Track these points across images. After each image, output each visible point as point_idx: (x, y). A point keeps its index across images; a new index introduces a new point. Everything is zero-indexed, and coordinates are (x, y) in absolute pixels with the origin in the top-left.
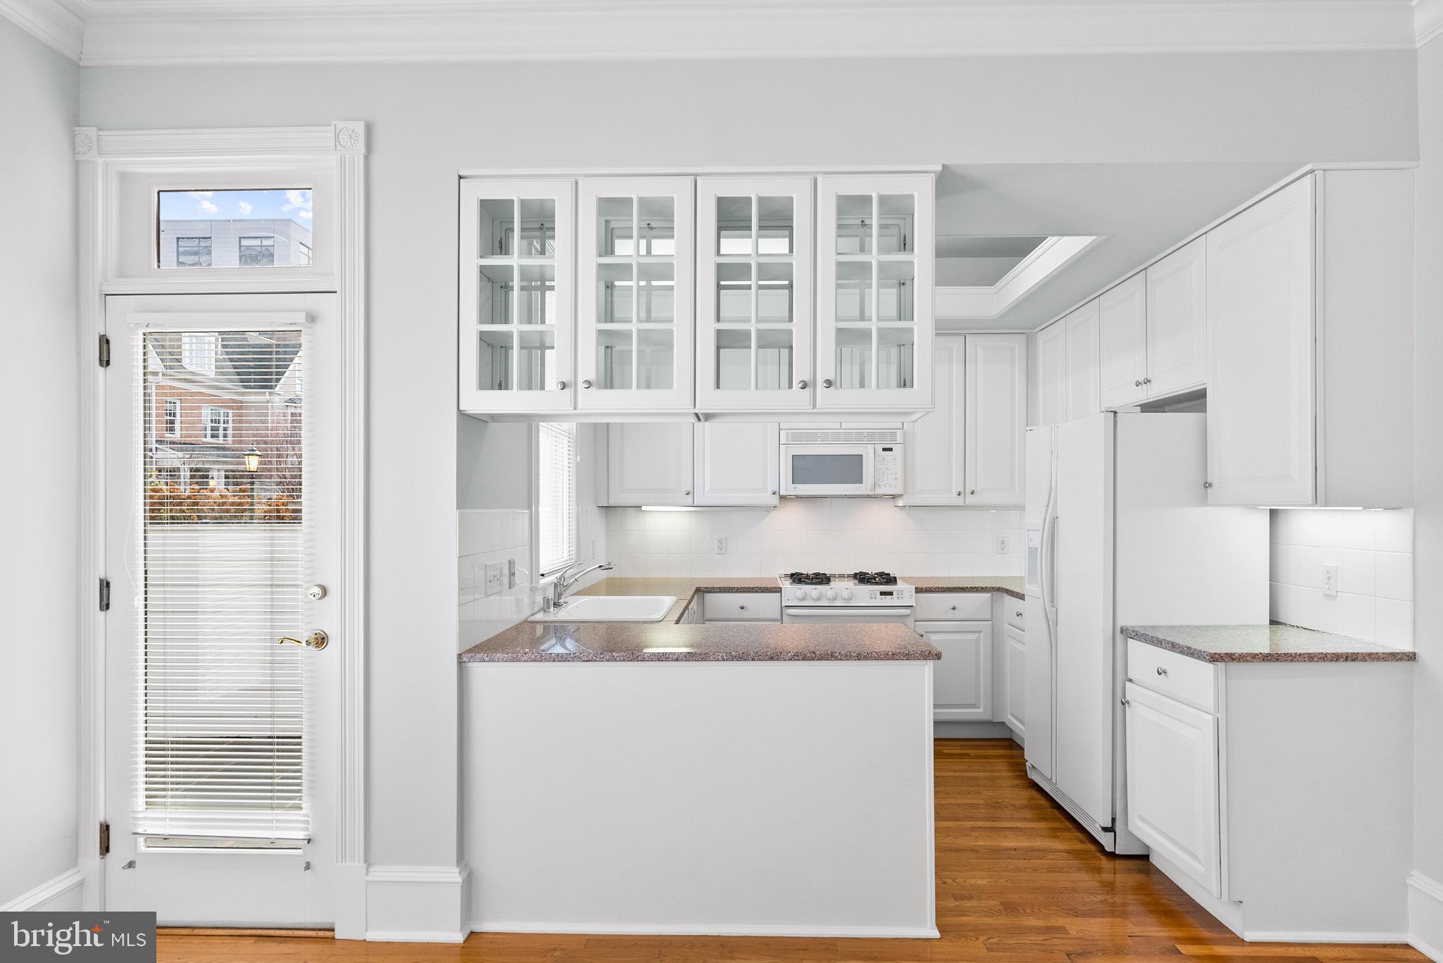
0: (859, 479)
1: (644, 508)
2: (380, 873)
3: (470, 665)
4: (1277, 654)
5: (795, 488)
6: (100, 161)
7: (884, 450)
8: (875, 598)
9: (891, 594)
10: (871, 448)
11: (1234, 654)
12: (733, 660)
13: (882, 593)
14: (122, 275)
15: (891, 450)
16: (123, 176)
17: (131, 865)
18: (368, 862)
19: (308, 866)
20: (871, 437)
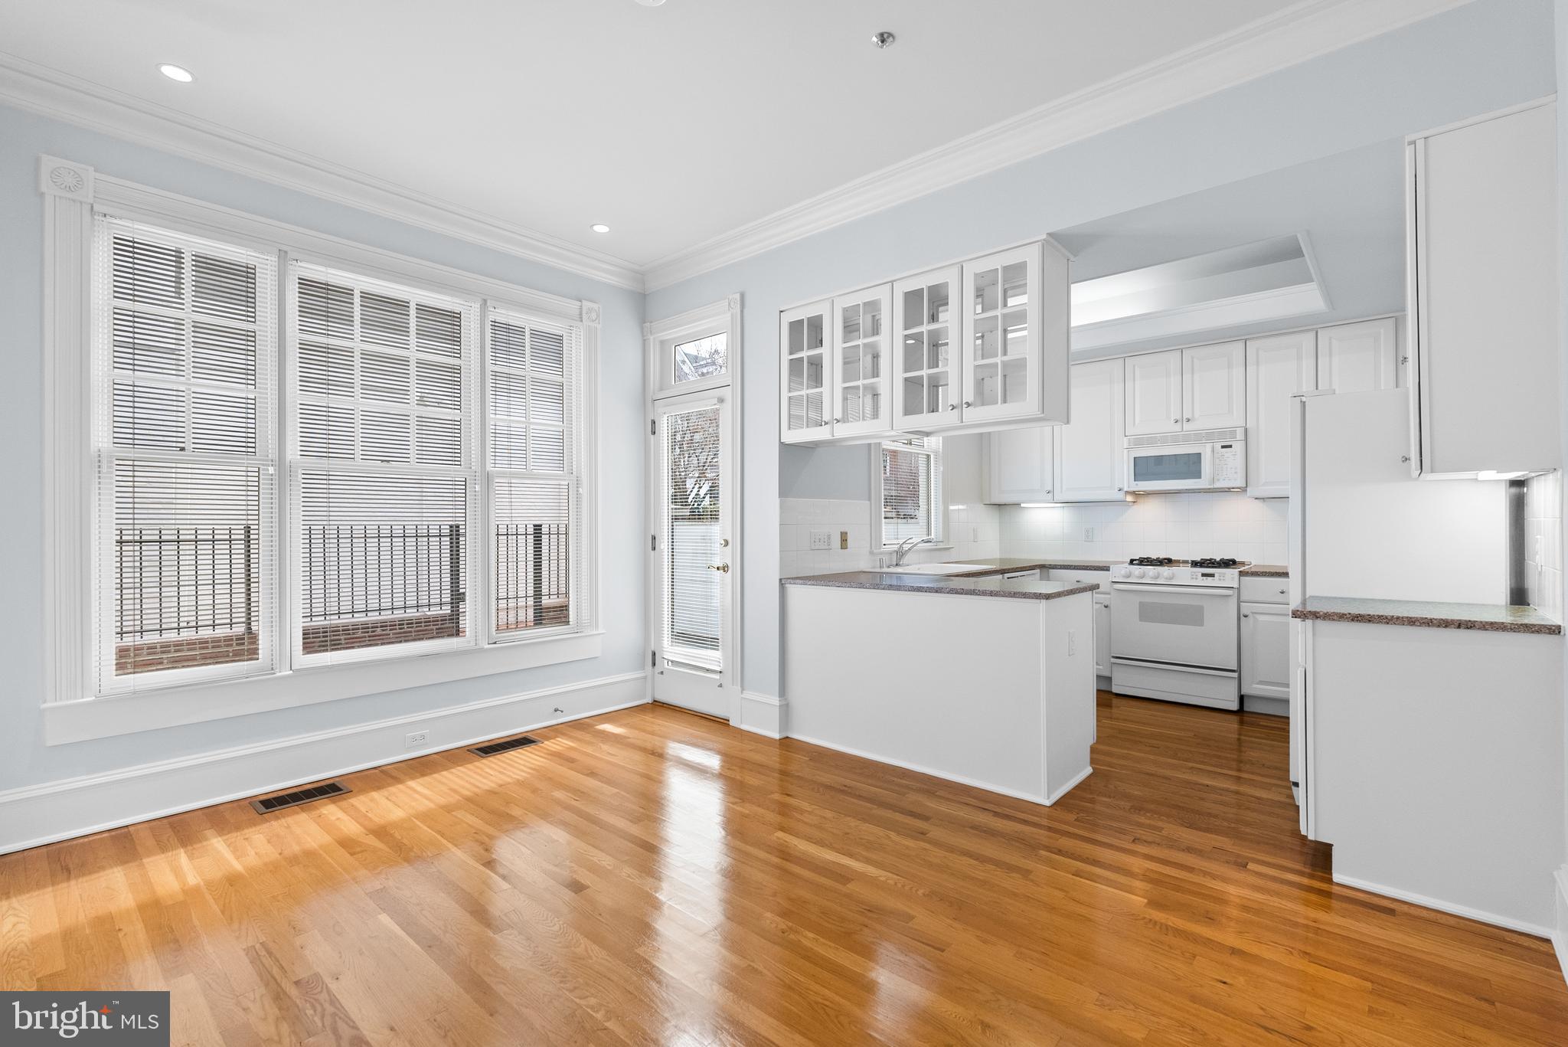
0: (1197, 475)
1: (1022, 505)
2: (748, 694)
3: (787, 585)
4: (1369, 615)
5: (1137, 485)
6: (652, 338)
7: (1223, 447)
8: (1196, 579)
9: (1212, 575)
10: (1209, 447)
11: (1318, 613)
12: (914, 591)
13: (1203, 575)
14: (661, 389)
15: (1230, 446)
16: (662, 343)
17: (662, 673)
18: (743, 689)
19: (720, 686)
20: (1209, 436)
